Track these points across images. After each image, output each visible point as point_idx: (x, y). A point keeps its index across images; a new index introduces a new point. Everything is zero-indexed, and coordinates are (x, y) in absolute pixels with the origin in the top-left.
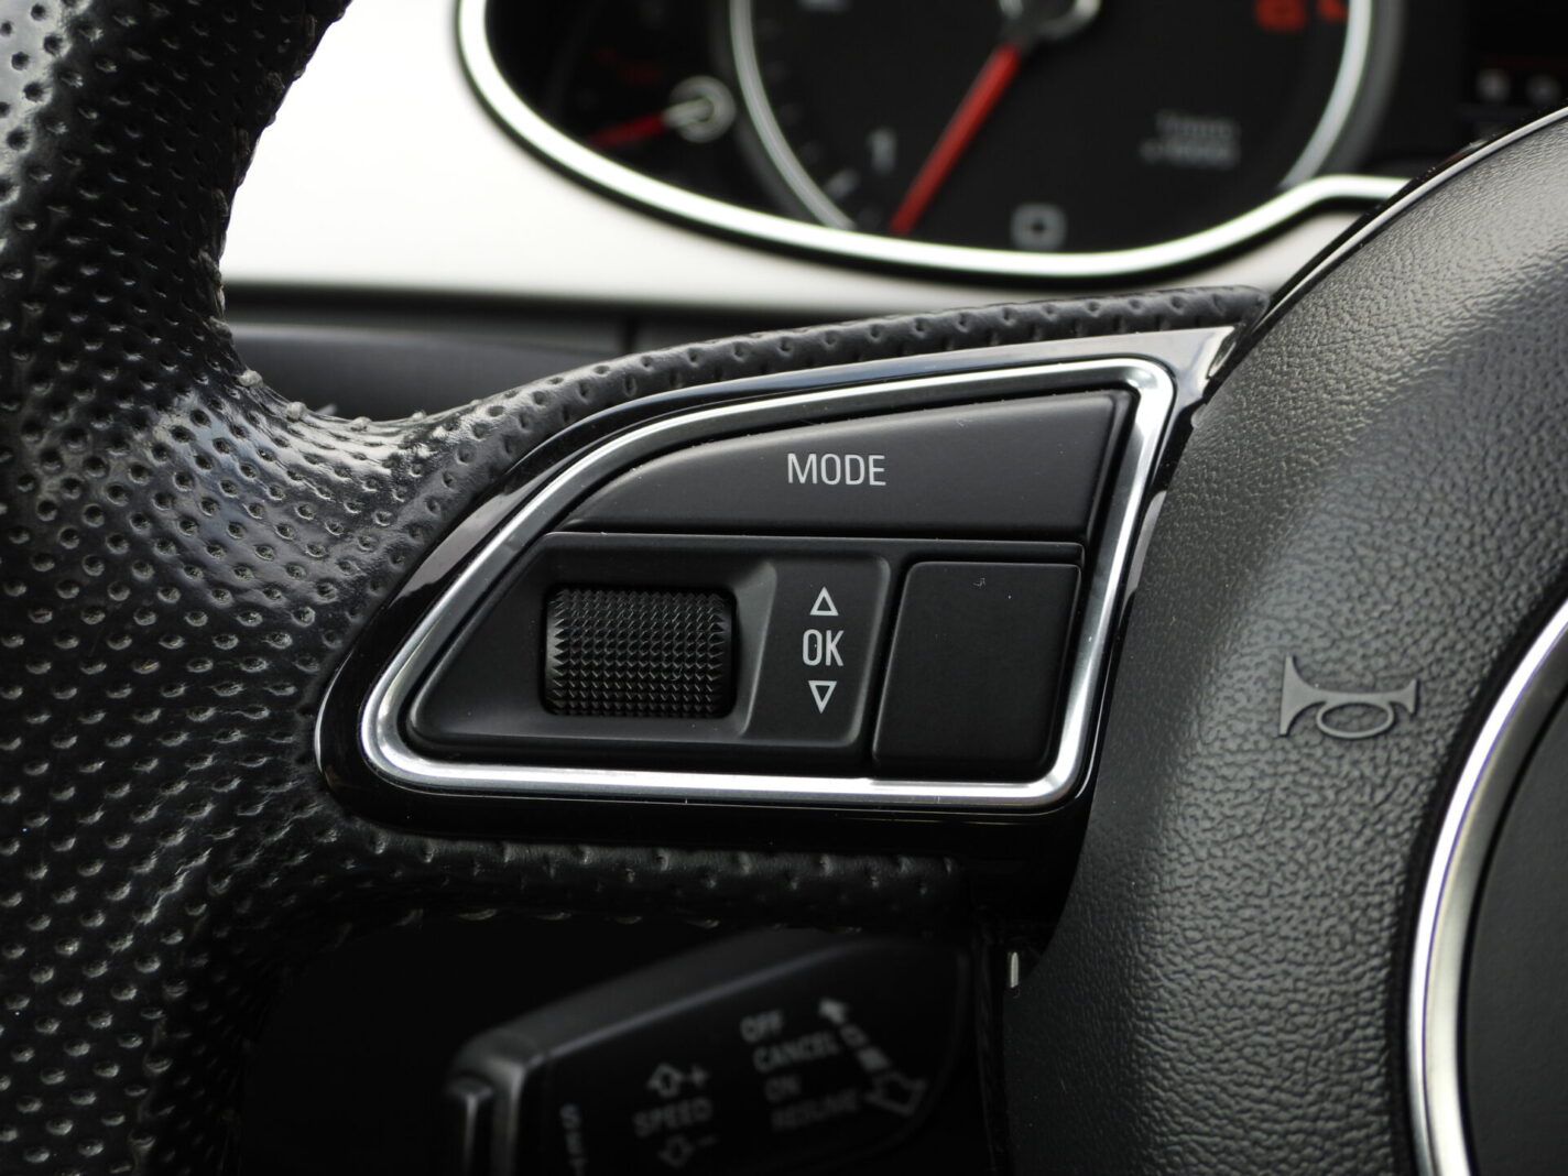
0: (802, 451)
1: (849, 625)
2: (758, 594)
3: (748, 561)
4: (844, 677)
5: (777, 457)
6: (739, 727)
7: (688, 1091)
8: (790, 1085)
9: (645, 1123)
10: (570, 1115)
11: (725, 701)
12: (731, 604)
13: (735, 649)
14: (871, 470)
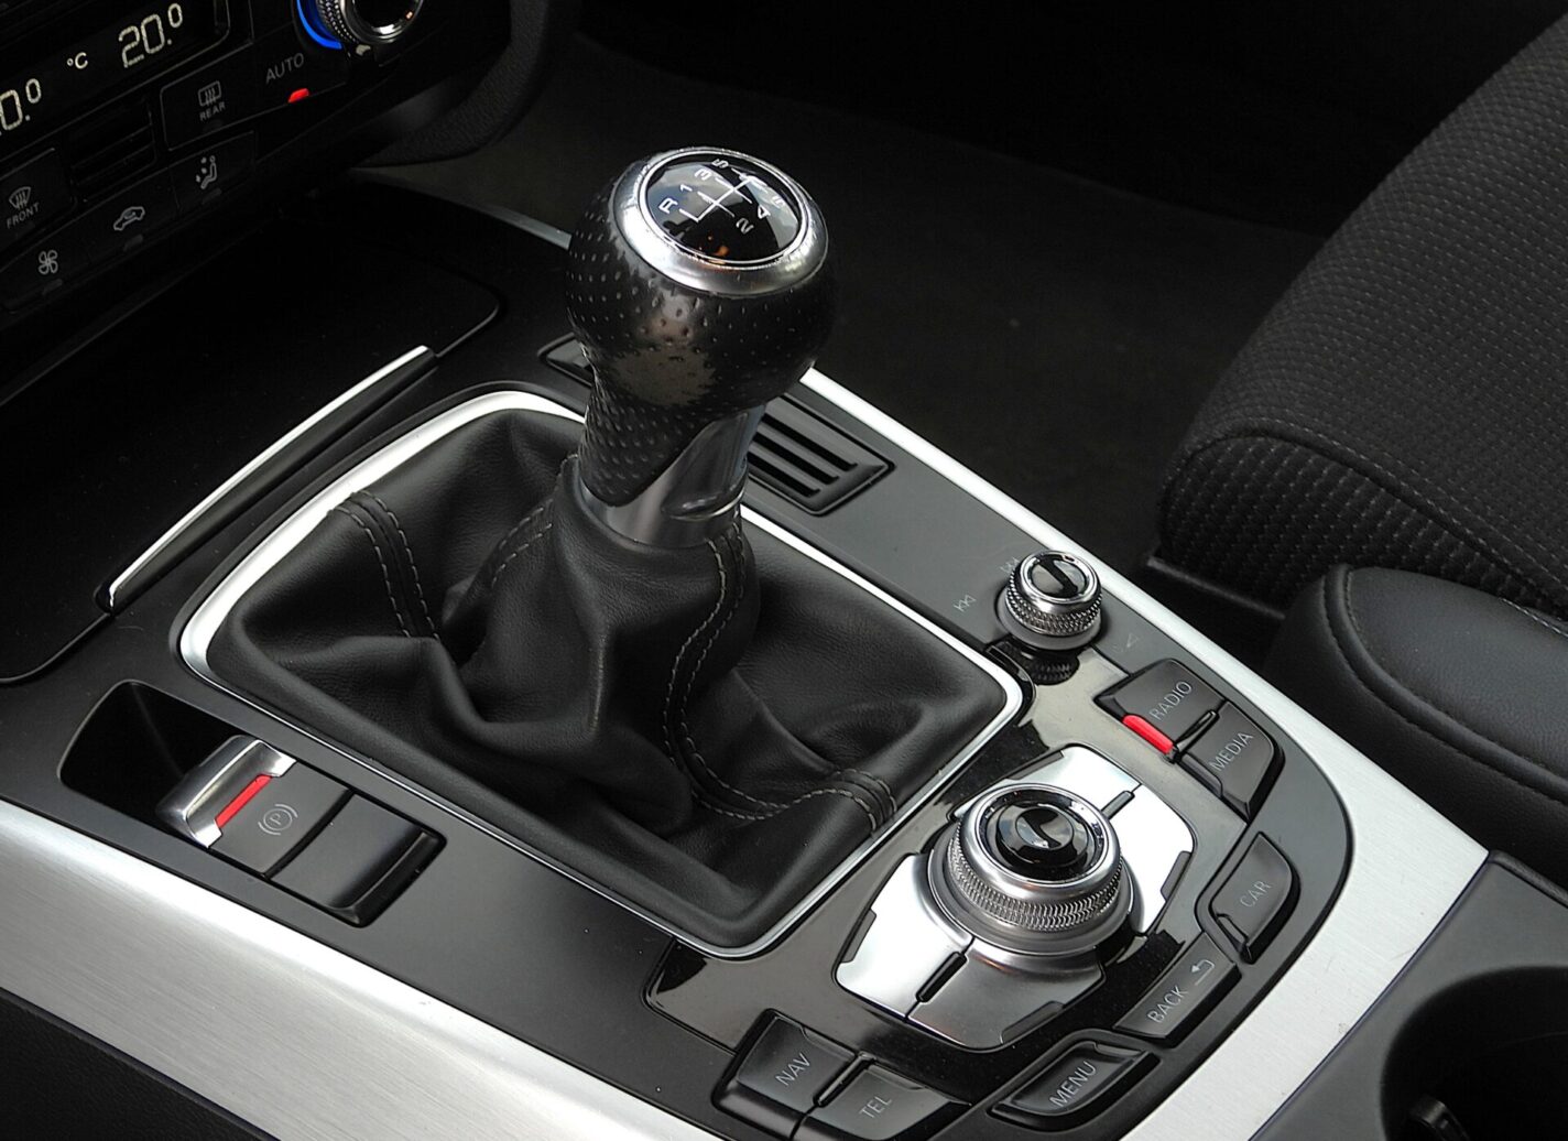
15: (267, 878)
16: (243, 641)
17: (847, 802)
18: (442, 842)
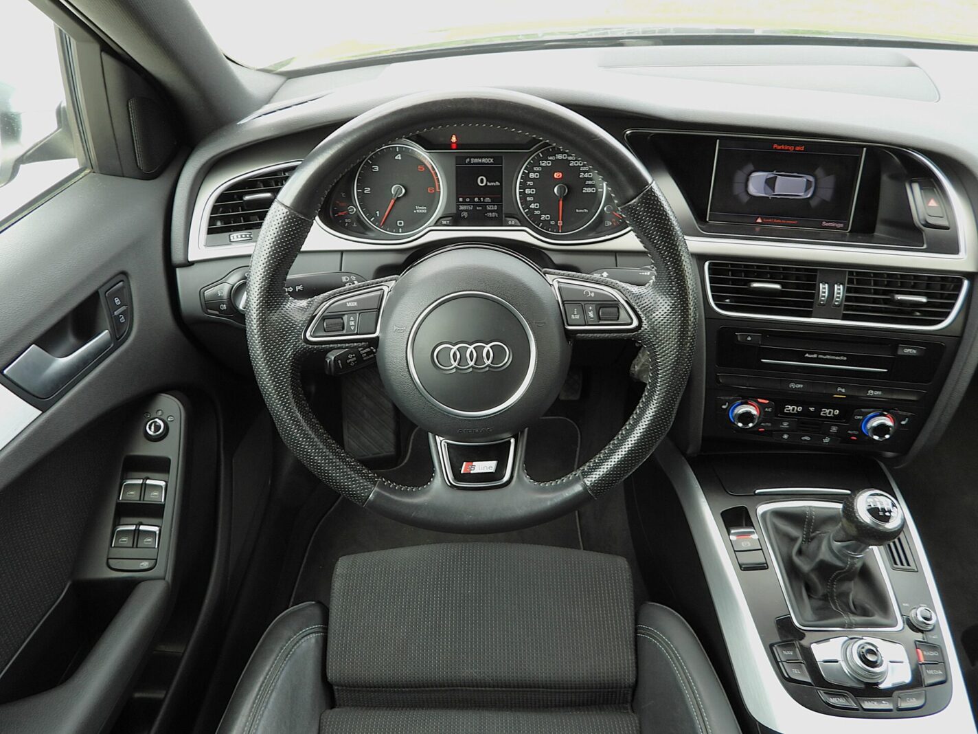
0: (349, 302)
1: (355, 320)
2: (345, 318)
3: (344, 315)
4: (355, 326)
5: (345, 303)
6: (344, 332)
7: (353, 357)
8: (365, 355)
9: (348, 361)
10: (339, 362)
11: (343, 329)
12: (342, 319)
13: (343, 324)
14: (355, 304)
15: (735, 551)
16: (768, 516)
17: (846, 619)
18: (768, 568)
